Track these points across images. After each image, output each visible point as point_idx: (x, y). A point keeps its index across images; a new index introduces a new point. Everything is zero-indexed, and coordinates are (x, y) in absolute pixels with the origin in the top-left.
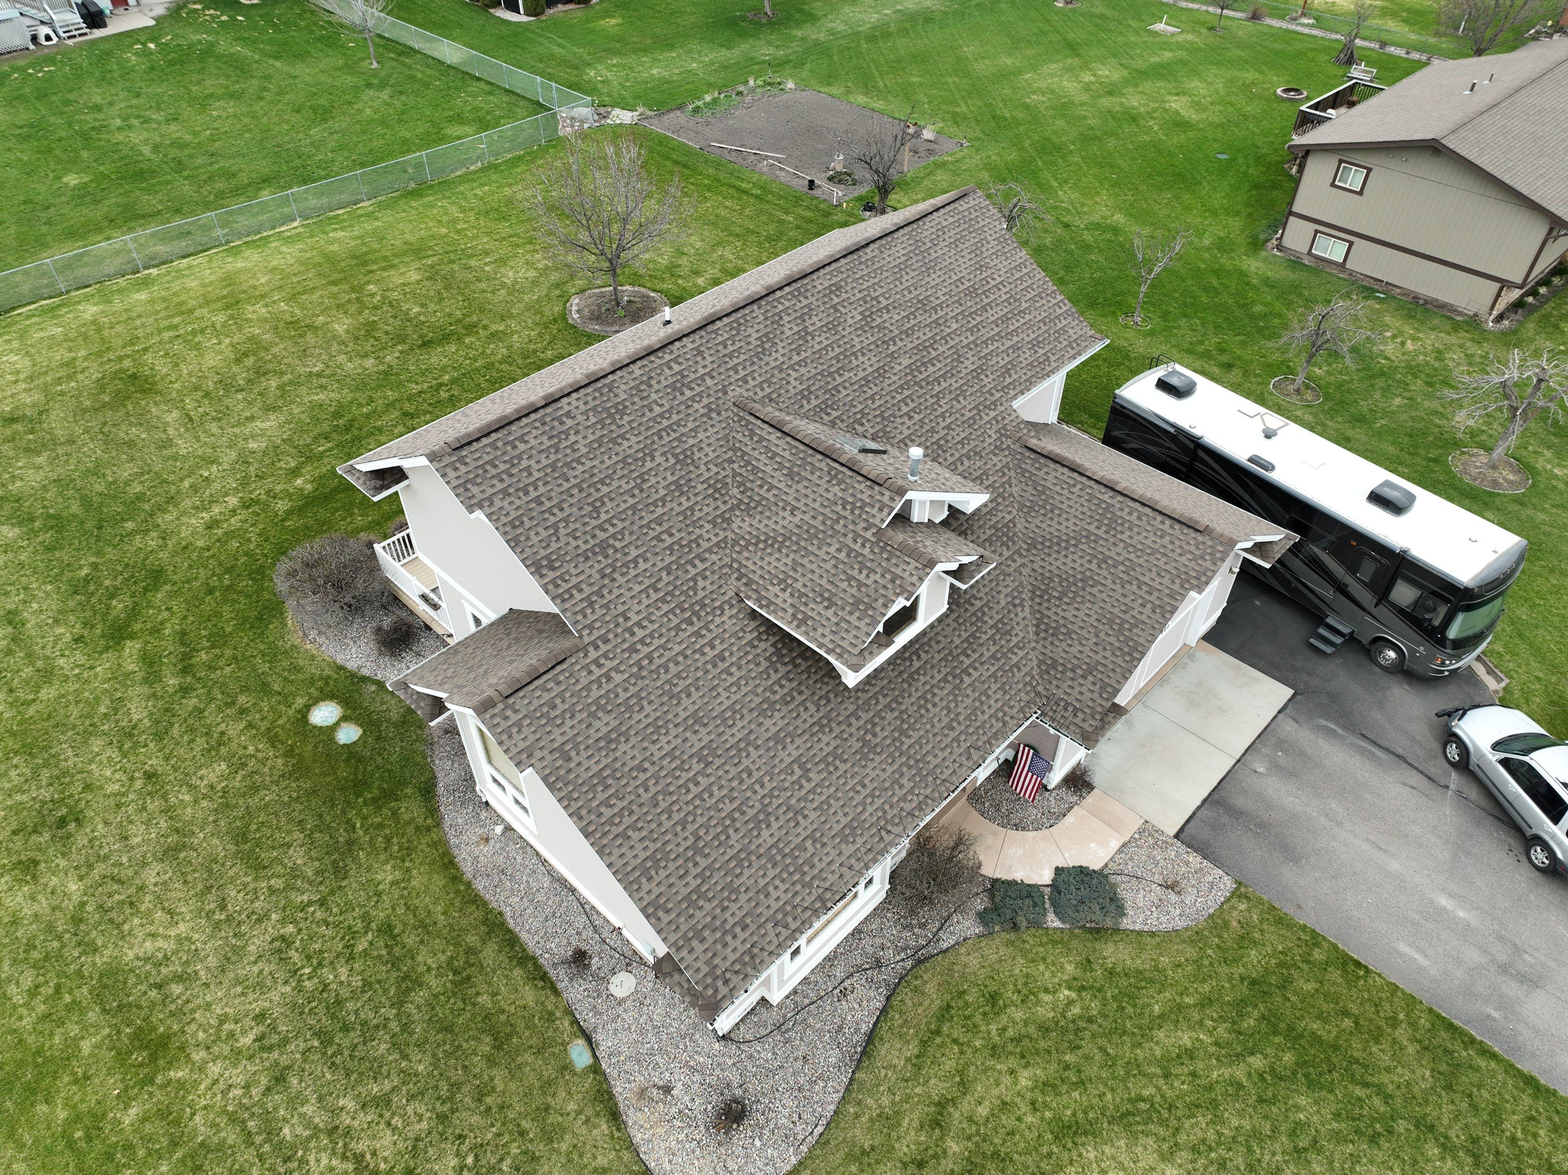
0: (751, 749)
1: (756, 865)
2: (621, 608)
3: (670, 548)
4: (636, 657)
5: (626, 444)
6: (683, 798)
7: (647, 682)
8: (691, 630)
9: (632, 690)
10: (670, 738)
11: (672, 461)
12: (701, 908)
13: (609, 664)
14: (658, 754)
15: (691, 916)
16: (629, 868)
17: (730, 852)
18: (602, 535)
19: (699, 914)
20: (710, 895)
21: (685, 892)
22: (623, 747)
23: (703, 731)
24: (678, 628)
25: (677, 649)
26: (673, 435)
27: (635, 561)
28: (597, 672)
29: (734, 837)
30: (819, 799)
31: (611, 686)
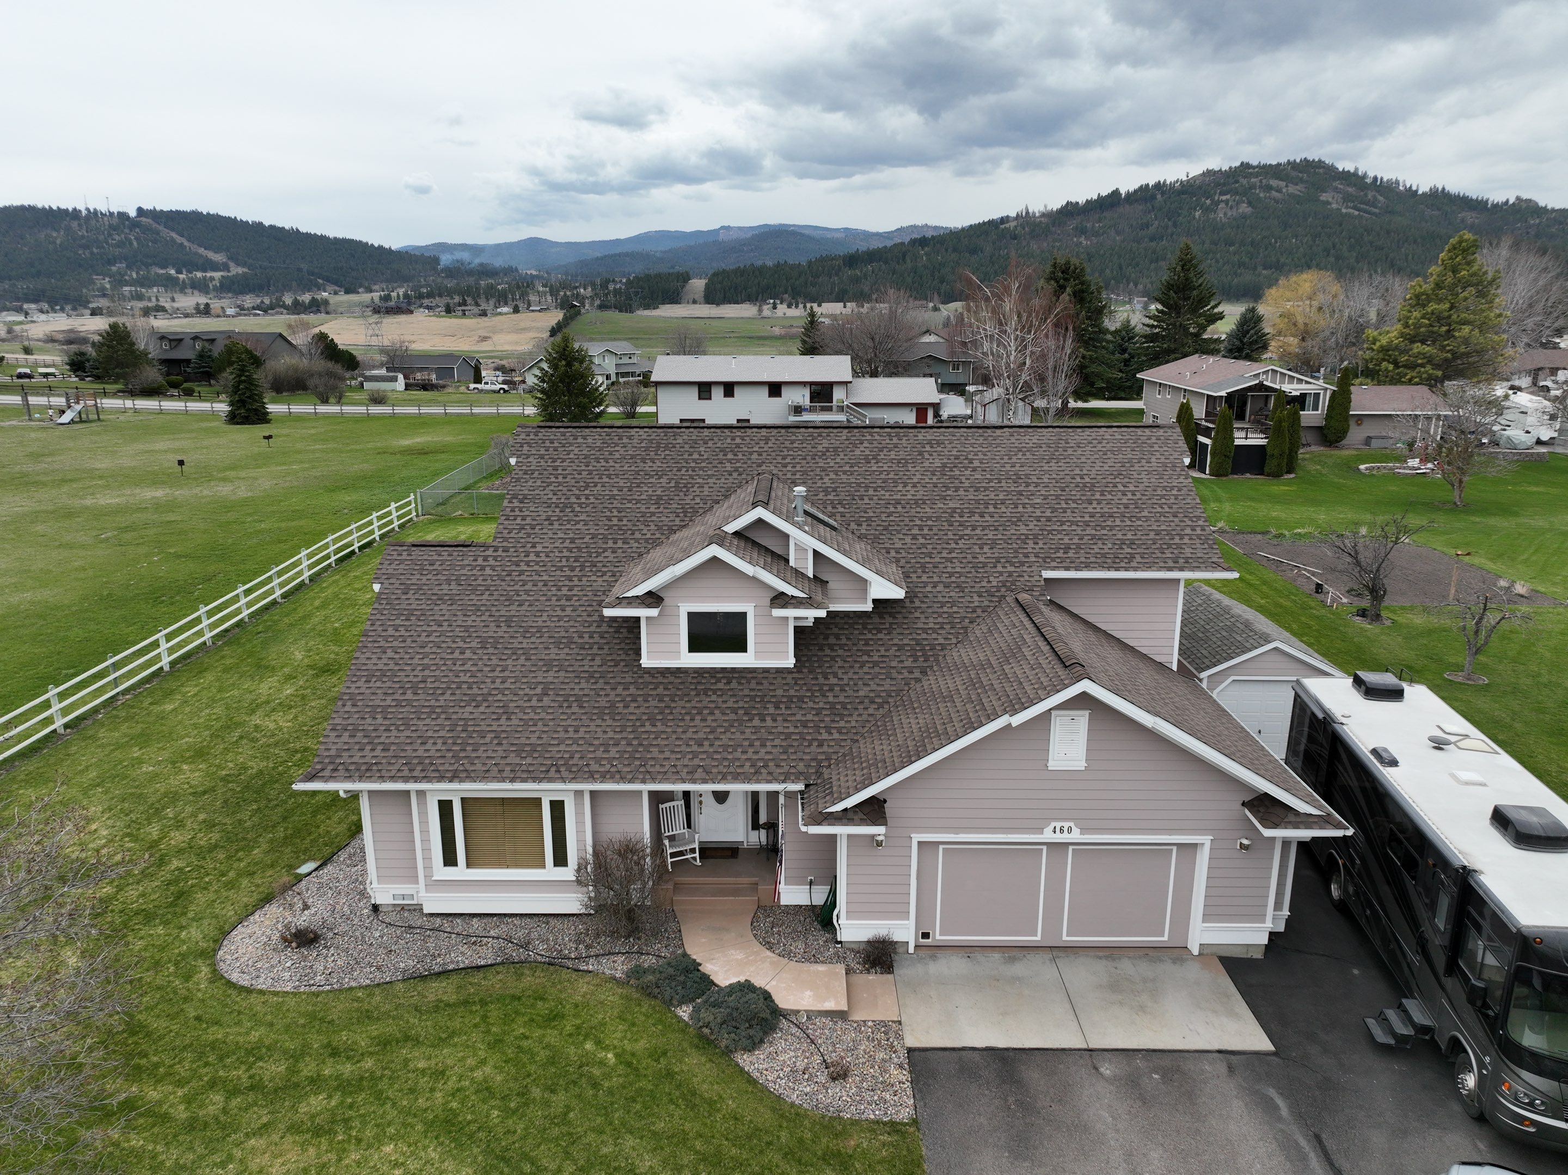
0: (523, 657)
1: (439, 721)
2: (537, 540)
3: (610, 527)
4: (513, 568)
5: (651, 464)
6: (444, 655)
7: (503, 583)
8: (568, 573)
9: (489, 582)
10: (478, 619)
11: (672, 484)
12: (375, 718)
13: (492, 562)
14: (459, 623)
15: (363, 718)
16: (364, 668)
17: (433, 703)
18: (573, 500)
19: (369, 721)
20: (389, 716)
21: (377, 702)
22: (442, 607)
23: (504, 629)
24: (561, 569)
25: (545, 578)
26: (690, 472)
27: (578, 522)
28: (480, 561)
29: (447, 696)
30: (532, 715)
31: (480, 573)
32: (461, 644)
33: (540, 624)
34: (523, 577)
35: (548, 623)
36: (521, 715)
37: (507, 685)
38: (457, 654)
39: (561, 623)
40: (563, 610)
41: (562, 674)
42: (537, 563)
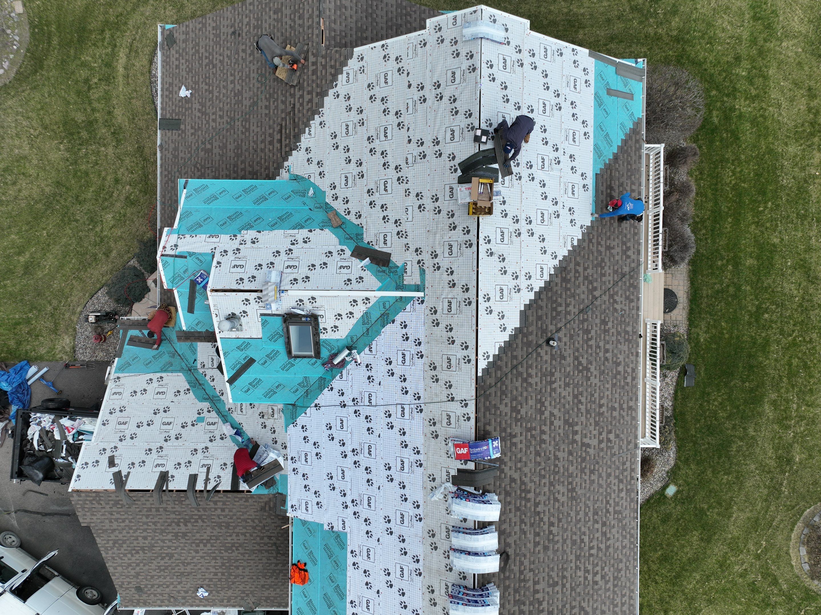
32: (237, 78)
33: (252, 128)
34: (289, 99)
35: (252, 134)
36: (194, 141)
37: (212, 124)
38: (231, 78)
39: (252, 144)
40: (262, 142)
41: (218, 157)
42: (302, 105)
